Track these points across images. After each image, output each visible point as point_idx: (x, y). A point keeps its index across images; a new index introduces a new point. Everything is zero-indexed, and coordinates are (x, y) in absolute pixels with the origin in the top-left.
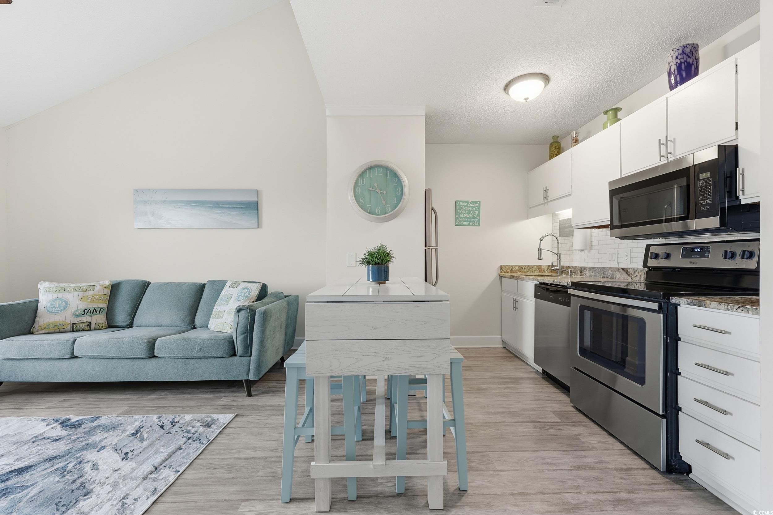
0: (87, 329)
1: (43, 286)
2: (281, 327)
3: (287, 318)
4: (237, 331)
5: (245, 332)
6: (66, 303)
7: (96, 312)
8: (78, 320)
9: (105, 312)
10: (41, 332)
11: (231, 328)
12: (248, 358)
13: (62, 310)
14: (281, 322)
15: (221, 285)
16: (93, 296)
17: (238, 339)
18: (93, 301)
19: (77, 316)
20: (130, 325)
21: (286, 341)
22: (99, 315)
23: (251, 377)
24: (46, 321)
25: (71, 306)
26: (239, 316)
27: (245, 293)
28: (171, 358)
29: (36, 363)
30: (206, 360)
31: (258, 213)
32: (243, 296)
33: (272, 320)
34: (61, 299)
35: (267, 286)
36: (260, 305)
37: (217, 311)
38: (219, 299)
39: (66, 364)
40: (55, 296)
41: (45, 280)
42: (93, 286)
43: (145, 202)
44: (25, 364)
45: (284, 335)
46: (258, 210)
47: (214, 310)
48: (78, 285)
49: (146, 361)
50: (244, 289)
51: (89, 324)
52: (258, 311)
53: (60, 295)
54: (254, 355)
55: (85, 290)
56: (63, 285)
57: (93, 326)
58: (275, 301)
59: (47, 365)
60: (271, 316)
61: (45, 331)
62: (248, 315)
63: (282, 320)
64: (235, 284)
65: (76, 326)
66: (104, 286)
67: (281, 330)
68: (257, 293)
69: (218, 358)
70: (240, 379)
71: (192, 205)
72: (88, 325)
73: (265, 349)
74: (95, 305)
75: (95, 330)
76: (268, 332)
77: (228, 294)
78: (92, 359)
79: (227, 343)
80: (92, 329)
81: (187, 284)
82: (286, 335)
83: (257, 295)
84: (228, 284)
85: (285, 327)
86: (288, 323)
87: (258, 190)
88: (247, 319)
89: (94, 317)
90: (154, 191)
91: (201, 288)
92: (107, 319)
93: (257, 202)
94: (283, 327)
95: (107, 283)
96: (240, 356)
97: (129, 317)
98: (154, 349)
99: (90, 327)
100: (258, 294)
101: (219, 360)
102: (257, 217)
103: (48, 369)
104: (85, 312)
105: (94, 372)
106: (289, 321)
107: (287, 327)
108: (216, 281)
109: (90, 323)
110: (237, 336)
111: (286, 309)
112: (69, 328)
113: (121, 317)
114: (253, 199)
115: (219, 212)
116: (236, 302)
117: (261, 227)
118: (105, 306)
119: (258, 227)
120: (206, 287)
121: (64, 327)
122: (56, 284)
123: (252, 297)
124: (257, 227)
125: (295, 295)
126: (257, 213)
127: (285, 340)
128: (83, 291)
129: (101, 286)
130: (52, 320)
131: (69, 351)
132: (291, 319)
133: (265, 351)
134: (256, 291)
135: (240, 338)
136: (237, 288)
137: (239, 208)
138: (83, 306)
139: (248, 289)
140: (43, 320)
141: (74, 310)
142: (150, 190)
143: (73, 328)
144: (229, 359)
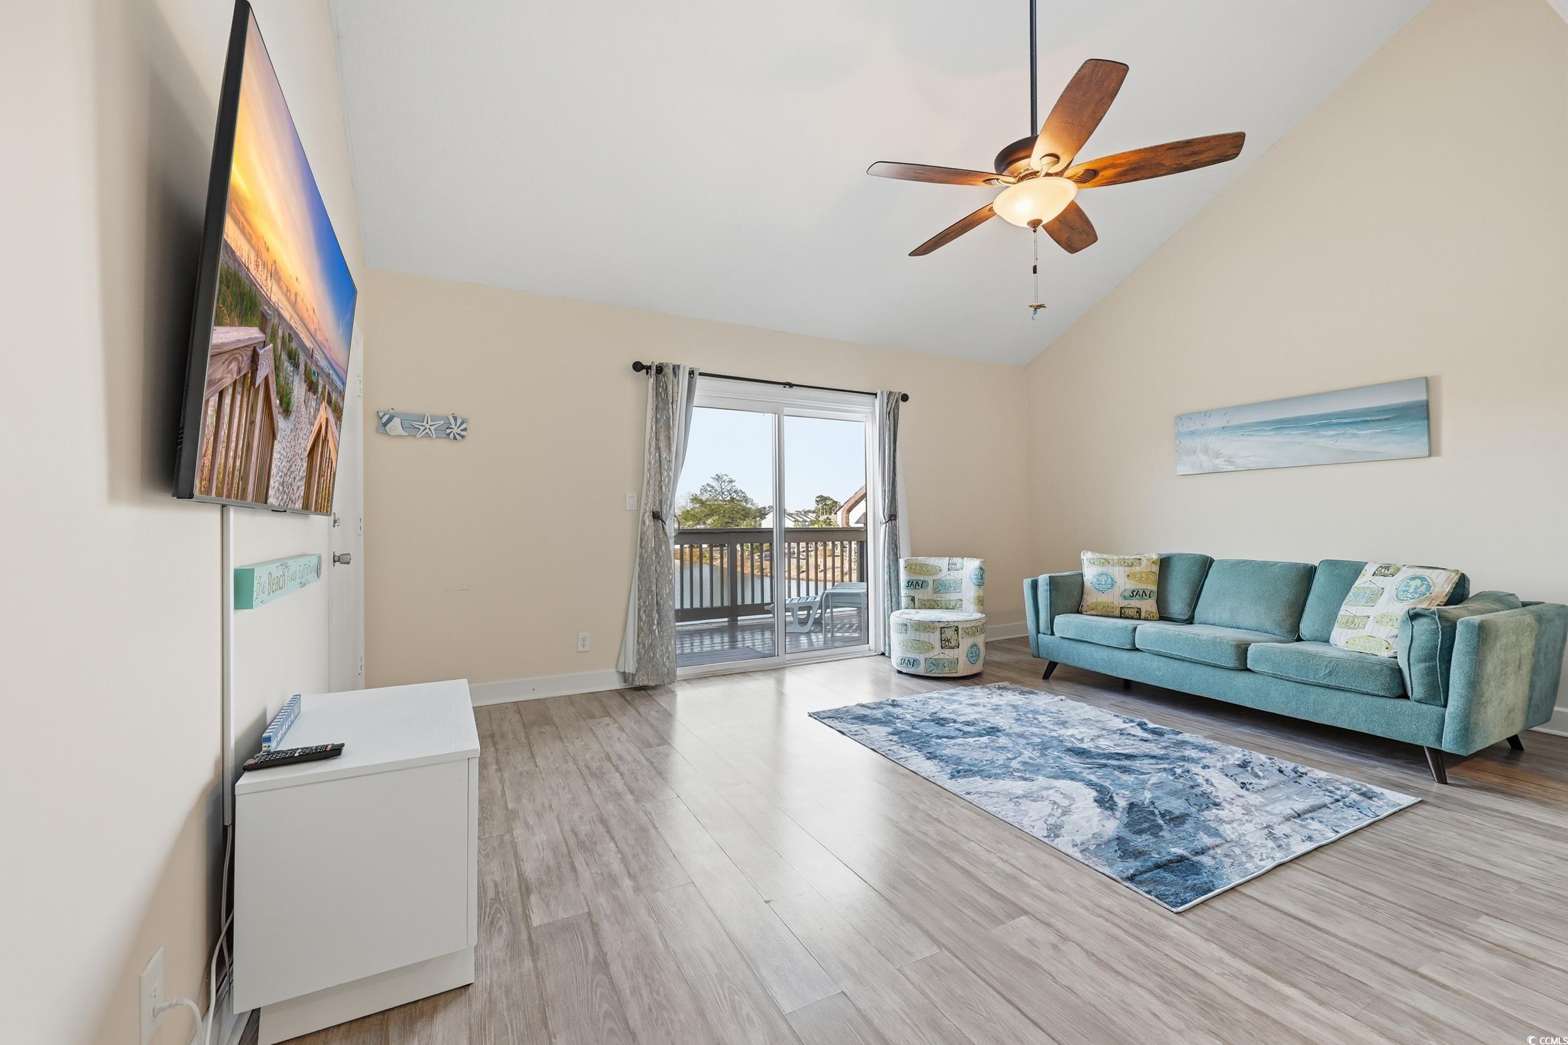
0: (1136, 617)
1: (1086, 556)
2: (1519, 667)
3: (1537, 650)
4: (1412, 654)
5: (1429, 657)
6: (1112, 580)
7: (1146, 595)
8: (1124, 603)
9: (1154, 597)
10: (1090, 613)
11: (1387, 648)
12: (1441, 709)
13: (1109, 589)
14: (1521, 656)
15: (1353, 570)
16: (1141, 573)
17: (1412, 668)
18: (1140, 580)
19: (1125, 598)
20: (1190, 621)
21: (1533, 702)
22: (1150, 600)
23: (1448, 745)
24: (1094, 600)
25: (1118, 584)
26: (1413, 626)
27: (1416, 588)
28: (1275, 676)
29: (1093, 648)
30: (1342, 694)
31: (1429, 425)
32: (1413, 592)
33: (1498, 645)
34: (1106, 574)
35: (1468, 578)
36: (1463, 612)
37: (1349, 616)
38: (1350, 594)
39: (1126, 656)
40: (1100, 569)
41: (1088, 549)
42: (1139, 559)
43: (1193, 433)
44: (1084, 648)
45: (1528, 687)
46: (1428, 418)
47: (1341, 613)
48: (1121, 557)
49: (1232, 674)
50: (1414, 578)
51: (1139, 611)
52: (1462, 622)
53: (1105, 569)
54: (1454, 706)
55: (1130, 564)
56: (1105, 556)
57: (1143, 615)
58: (1499, 609)
59: (1103, 654)
60: (1496, 637)
61: (1093, 612)
62: (1436, 627)
63: (1524, 651)
64: (1386, 570)
65: (1125, 612)
66: (1151, 561)
67: (1521, 672)
68: (1448, 588)
69: (1368, 694)
70: (1419, 743)
71: (1276, 428)
72: (1137, 612)
73: (1483, 700)
74: (1144, 587)
75: (1144, 619)
76: (1489, 667)
77: (1372, 586)
78: (1156, 656)
79: (1387, 672)
80: (1142, 618)
81: (1279, 564)
82: (1532, 686)
83: (1449, 592)
84: (1369, 570)
85: (1529, 669)
86: (1538, 662)
87: (1428, 376)
88: (1435, 634)
89: (1143, 602)
90: (1207, 414)
91: (1309, 573)
92: (1158, 608)
93: (1427, 402)
94: (1526, 668)
95: (1155, 557)
96: (1419, 701)
97: (1187, 608)
98: (1246, 659)
99: (1140, 615)
100: (1452, 591)
101: (1370, 699)
102: (1427, 434)
103: (1107, 659)
104: (1134, 594)
105: (1160, 673)
106: (1542, 659)
107: (1535, 670)
108: (1338, 561)
109: (1140, 609)
110: (1411, 663)
111: (1532, 631)
112: (1117, 612)
113: (1177, 607)
114: (1421, 396)
115: (1332, 433)
116: (1396, 603)
117: (1438, 454)
118: (1154, 588)
119: (1430, 455)
120: (1318, 572)
121: (1112, 610)
122: (1099, 555)
123: (1436, 597)
124: (1427, 453)
125: (1558, 603)
126: (1427, 427)
127: (1530, 699)
128: (1129, 566)
129: (1148, 560)
130: (1100, 600)
131: (1129, 640)
132: (1545, 655)
133: (1483, 704)
134: (1445, 586)
135: (1418, 669)
136: (1393, 576)
137: (1379, 420)
138: (1131, 585)
139: (1422, 579)
140: (1090, 599)
141: (1122, 590)
142: (1200, 413)
143: (1121, 613)
144: (1393, 701)
